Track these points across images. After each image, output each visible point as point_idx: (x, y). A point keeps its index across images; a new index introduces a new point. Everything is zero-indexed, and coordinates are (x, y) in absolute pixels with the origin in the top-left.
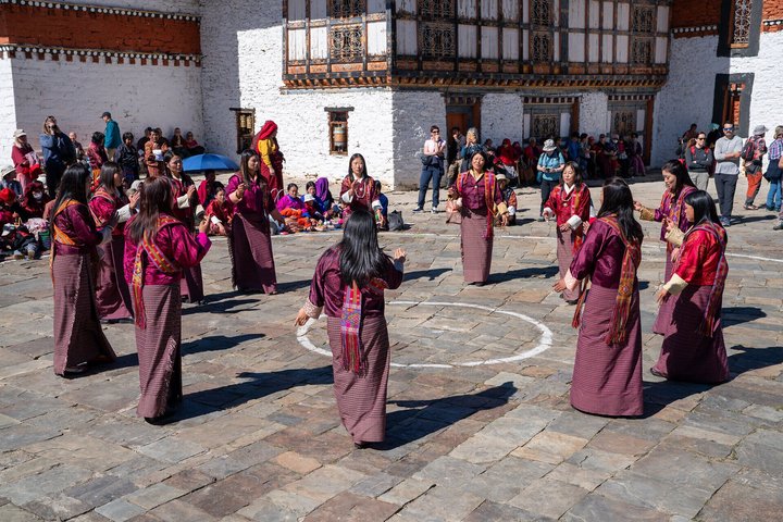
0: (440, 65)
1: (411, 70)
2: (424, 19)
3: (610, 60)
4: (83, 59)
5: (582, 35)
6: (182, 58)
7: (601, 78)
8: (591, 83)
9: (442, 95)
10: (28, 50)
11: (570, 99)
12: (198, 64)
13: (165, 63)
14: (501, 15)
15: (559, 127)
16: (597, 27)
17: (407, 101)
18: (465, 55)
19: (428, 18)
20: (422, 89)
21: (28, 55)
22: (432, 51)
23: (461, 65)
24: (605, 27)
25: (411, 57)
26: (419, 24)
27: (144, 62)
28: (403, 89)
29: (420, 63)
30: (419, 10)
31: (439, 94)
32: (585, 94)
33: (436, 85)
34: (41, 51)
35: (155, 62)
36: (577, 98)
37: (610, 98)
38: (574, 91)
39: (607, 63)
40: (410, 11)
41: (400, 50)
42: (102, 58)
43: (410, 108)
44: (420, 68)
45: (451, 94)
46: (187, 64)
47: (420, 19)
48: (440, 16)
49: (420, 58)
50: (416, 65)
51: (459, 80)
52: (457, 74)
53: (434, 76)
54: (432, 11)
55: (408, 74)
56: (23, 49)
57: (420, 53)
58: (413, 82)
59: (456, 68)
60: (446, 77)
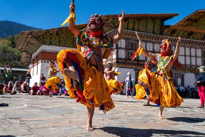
1: (123, 62)
2: (127, 49)
3: (195, 64)
5: (184, 57)
7: (191, 69)
8: (188, 70)
9: (134, 70)
10: (45, 61)
11: (180, 74)
14: (154, 50)
15: (177, 82)
16: (189, 55)
17: (122, 70)
18: (141, 60)
19: (129, 49)
20: (127, 68)
21: (45, 62)
22: (130, 58)
23: (139, 62)
24: (192, 55)
25: (123, 59)
26: (126, 51)
28: (121, 67)
29: (126, 61)
30: (126, 47)
31: (133, 69)
32: (186, 73)
33: (132, 67)
34: (48, 61)
36: (183, 74)
37: (196, 75)
38: (182, 72)
39: (193, 65)
40: (123, 47)
41: (119, 57)
43: (123, 72)
44: (126, 62)
45: (137, 70)
47: (126, 49)
48: (133, 49)
49: (126, 59)
50: (124, 61)
51: (139, 66)
52: (139, 64)
53: (131, 64)
54: (130, 48)
55: (122, 63)
56: (44, 61)
57: (126, 58)
58: (124, 66)
59: (138, 63)
60: (135, 65)
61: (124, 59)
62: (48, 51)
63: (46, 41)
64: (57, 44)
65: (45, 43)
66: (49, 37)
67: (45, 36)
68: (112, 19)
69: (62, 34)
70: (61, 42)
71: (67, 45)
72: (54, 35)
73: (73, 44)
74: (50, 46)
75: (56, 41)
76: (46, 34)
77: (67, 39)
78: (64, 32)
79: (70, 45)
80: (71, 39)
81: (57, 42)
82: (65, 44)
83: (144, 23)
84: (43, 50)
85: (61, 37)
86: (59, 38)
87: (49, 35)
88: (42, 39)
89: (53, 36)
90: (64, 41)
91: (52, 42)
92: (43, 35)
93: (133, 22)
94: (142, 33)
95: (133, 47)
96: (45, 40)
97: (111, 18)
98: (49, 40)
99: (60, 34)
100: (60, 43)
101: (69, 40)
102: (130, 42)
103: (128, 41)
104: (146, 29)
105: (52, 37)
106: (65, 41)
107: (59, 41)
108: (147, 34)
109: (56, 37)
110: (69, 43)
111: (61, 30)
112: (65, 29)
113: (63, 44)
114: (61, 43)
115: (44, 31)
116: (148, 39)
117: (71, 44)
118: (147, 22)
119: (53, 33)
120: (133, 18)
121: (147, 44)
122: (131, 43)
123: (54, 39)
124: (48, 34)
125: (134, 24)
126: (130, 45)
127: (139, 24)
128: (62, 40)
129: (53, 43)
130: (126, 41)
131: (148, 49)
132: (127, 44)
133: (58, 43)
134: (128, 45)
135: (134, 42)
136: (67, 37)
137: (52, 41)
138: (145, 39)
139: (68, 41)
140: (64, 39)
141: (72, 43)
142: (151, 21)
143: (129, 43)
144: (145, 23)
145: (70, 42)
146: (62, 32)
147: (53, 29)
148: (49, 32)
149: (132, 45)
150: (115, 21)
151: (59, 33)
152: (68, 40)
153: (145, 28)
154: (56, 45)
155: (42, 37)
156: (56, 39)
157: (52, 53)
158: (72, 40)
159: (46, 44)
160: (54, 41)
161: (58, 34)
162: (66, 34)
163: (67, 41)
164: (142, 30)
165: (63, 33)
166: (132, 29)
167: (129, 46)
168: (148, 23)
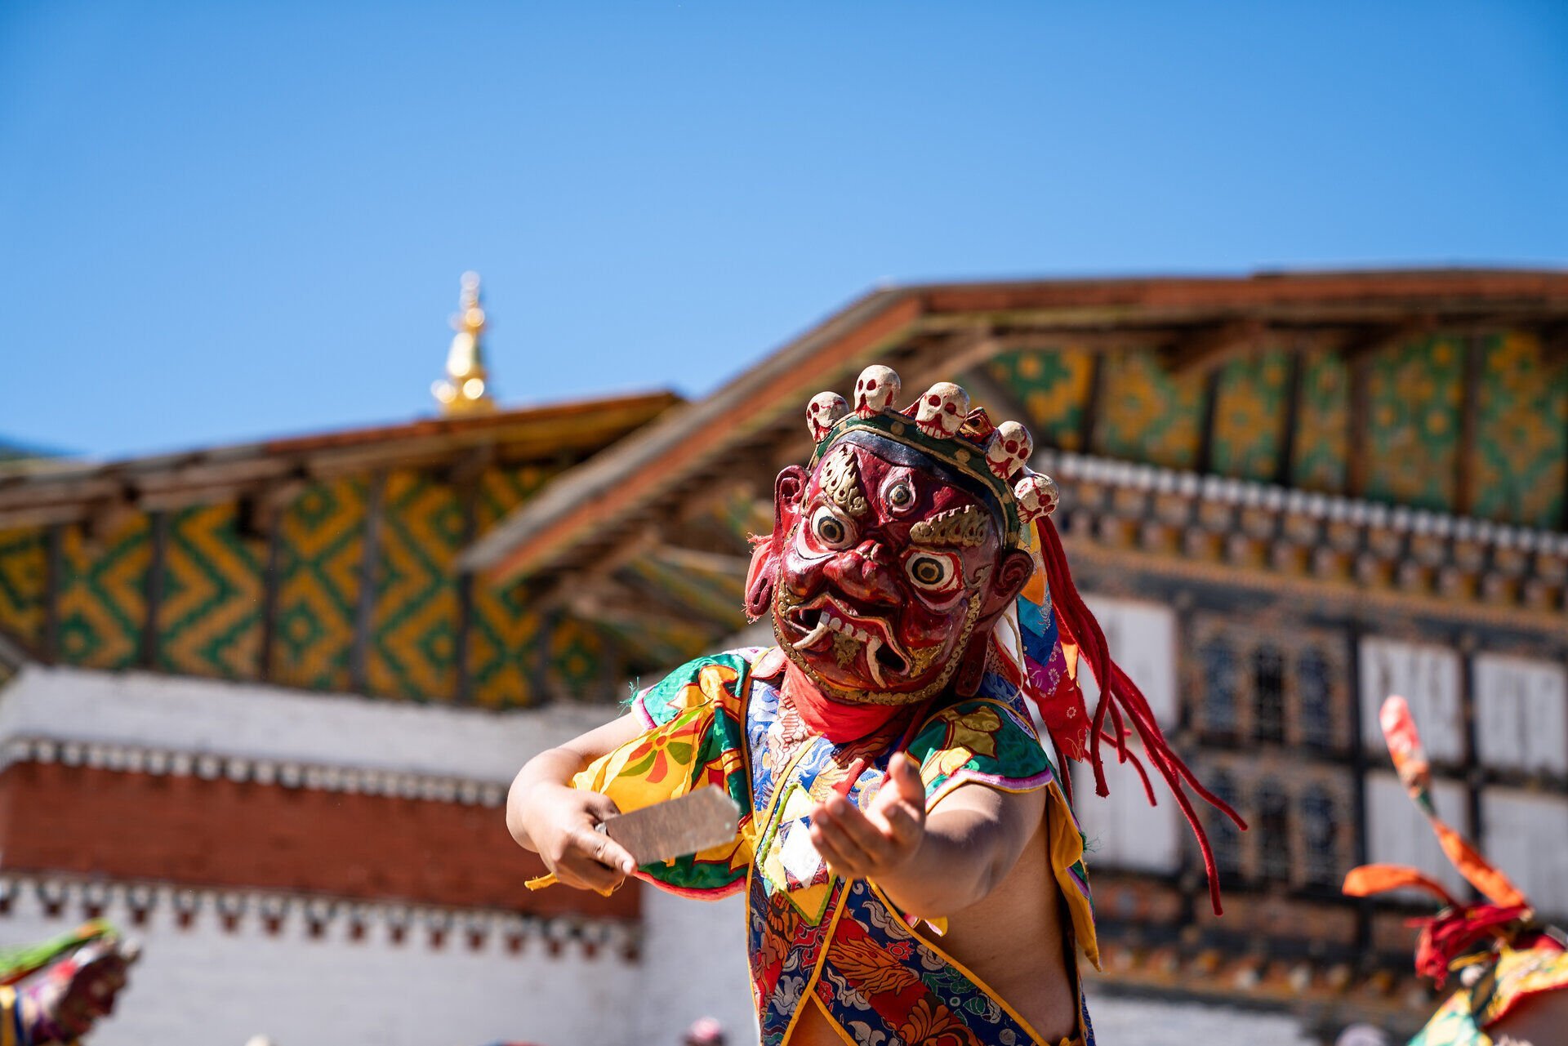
0: (1280, 915)
1: (1143, 925)
2: (1205, 741)
4: (230, 923)
6: (576, 933)
9: (1305, 1034)
10: (53, 891)
12: (632, 954)
13: (515, 944)
20: (1212, 1002)
22: (1248, 858)
23: (1382, 924)
25: (1149, 876)
27: (437, 939)
28: (1114, 993)
29: (1188, 901)
30: (1184, 715)
31: (1288, 1027)
34: (97, 893)
35: (476, 941)
42: (296, 921)
44: (1186, 917)
46: (591, 951)
48: (1281, 738)
49: (1189, 882)
50: (1164, 906)
51: (1378, 983)
52: (1370, 959)
53: (1257, 954)
54: (1244, 720)
55: (1132, 937)
56: (41, 894)
57: (1186, 860)
58: (1161, 970)
59: (1363, 936)
60: (1319, 965)
61: (1168, 881)
62: (107, 746)
63: (80, 623)
64: (243, 655)
65: (75, 641)
66: (129, 568)
67: (73, 545)
68: (1000, 332)
69: (312, 519)
70: (299, 628)
71: (380, 675)
72: (201, 531)
73: (458, 657)
74: (141, 686)
75: (223, 619)
76: (87, 528)
77: (379, 590)
78: (344, 495)
79: (423, 674)
80: (430, 594)
81: (242, 626)
82: (348, 658)
83: (1426, 390)
84: (34, 741)
85: (297, 564)
86: (272, 581)
87: (135, 540)
88: (28, 588)
89: (187, 546)
90: (331, 619)
91: (174, 632)
92: (48, 538)
93: (1274, 373)
94: (1401, 519)
95: (1279, 711)
96: (76, 600)
97: (982, 323)
98: (131, 604)
99: (290, 528)
100: (282, 652)
101: (411, 608)
102: (1246, 637)
103: (1206, 628)
104: (1461, 474)
105: (180, 565)
106: (352, 614)
107: (270, 622)
108: (1473, 540)
109: (229, 564)
110: (405, 644)
111: (300, 473)
112: (353, 461)
113: (316, 662)
114: (298, 648)
115: (71, 480)
116: (1496, 611)
117: (432, 657)
118: (1472, 371)
119: (189, 513)
120: (1277, 325)
121: (1491, 670)
122: (1259, 656)
123: (198, 589)
124: (122, 521)
125: (1292, 395)
126: (1241, 681)
127: (1358, 400)
128: (304, 609)
129: (186, 646)
130: (1184, 623)
131: (1497, 747)
132: (1198, 668)
133: (249, 644)
134: (1212, 676)
135: (1295, 643)
136: (384, 560)
137: (171, 612)
138: (1455, 603)
139: (393, 624)
140: (332, 590)
141: (444, 646)
142: (1523, 365)
143: (1221, 654)
144: (1451, 393)
145: (413, 630)
146: (313, 502)
147: (196, 459)
148: (132, 495)
149: (1269, 682)
150: (1031, 367)
151: (278, 513)
152: (393, 600)
153: (1444, 454)
154: (229, 676)
155: (35, 558)
156: (225, 591)
157: (160, 782)
158: (445, 605)
159: (80, 661)
160: (193, 618)
161: (262, 521)
162: (360, 529)
163: (375, 617)
164: (1407, 480)
165: (328, 507)
166: (1264, 464)
167: (1228, 698)
168: (1486, 395)
